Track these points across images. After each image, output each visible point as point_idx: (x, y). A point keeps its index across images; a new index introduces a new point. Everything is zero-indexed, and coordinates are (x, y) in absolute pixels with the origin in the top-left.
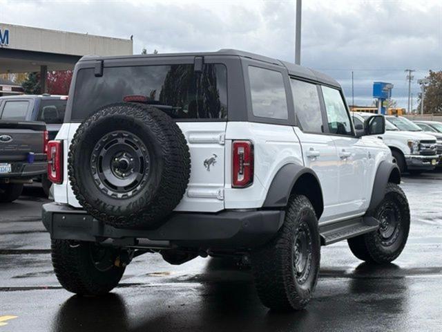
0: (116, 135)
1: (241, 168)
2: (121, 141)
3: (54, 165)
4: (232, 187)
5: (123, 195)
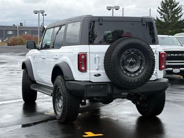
0: (131, 50)
1: (163, 63)
3: (83, 64)
4: (160, 70)
5: (134, 75)
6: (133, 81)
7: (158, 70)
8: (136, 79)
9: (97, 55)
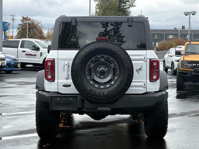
0: (100, 57)
1: (155, 72)
2: (102, 60)
3: (49, 72)
4: (150, 81)
5: (104, 87)
6: (101, 94)
7: (148, 81)
8: (106, 92)
9: (67, 62)
